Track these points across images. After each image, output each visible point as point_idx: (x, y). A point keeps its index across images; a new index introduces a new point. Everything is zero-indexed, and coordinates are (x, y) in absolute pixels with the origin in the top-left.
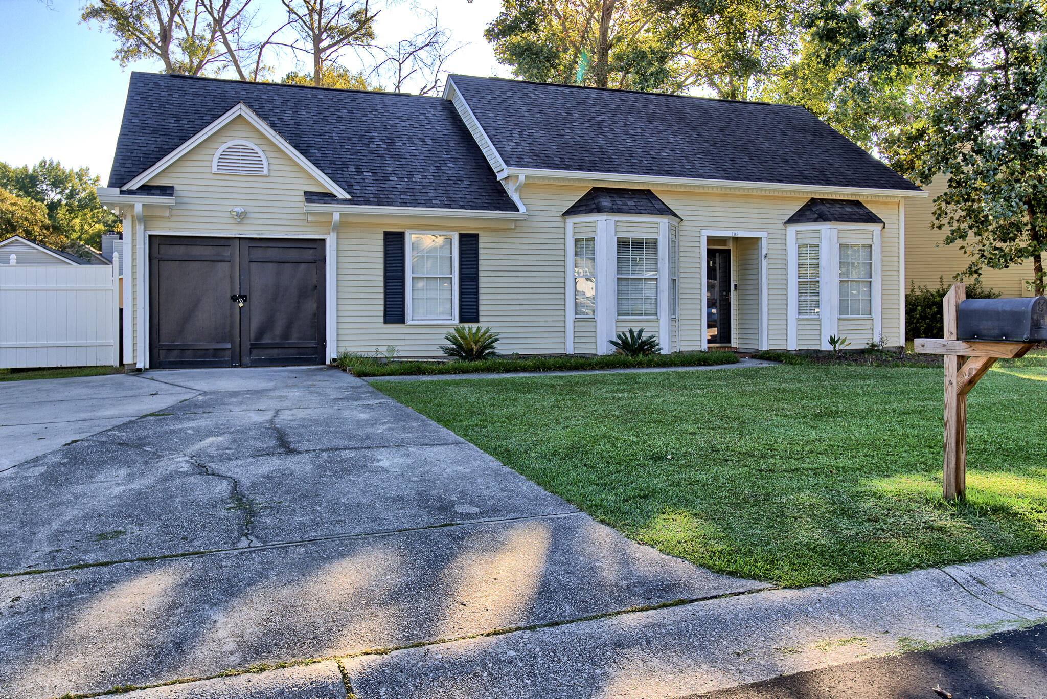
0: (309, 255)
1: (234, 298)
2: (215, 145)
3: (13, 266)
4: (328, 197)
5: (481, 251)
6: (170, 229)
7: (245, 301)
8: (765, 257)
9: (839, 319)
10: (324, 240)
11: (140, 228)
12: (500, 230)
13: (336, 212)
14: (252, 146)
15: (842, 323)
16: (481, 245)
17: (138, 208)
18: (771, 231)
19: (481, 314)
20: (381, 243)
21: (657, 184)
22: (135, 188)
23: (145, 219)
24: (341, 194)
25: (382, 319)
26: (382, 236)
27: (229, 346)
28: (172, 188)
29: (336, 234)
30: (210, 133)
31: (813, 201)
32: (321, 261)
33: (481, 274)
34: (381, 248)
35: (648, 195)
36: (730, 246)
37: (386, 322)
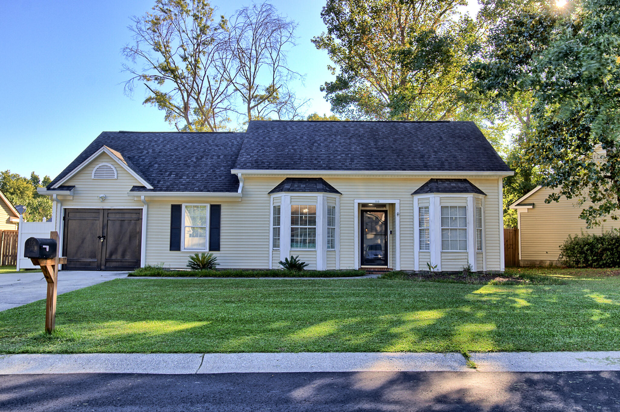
0: (134, 216)
1: (100, 238)
2: (94, 166)
3: (45, 223)
4: (143, 188)
5: (222, 214)
6: (72, 205)
7: (104, 239)
8: (398, 214)
9: (442, 253)
10: (142, 209)
11: (59, 205)
12: (233, 202)
13: (143, 195)
14: (110, 165)
15: (443, 254)
16: (222, 211)
17: (54, 196)
18: (401, 199)
19: (221, 246)
20: (170, 210)
21: (326, 175)
22: (56, 187)
23: (61, 202)
24: (149, 187)
25: (169, 248)
26: (170, 207)
27: (96, 260)
28: (74, 186)
29: (146, 206)
30: (90, 161)
31: (432, 180)
32: (140, 219)
33: (222, 225)
34: (170, 213)
35: (321, 180)
36: (387, 208)
37: (171, 250)
